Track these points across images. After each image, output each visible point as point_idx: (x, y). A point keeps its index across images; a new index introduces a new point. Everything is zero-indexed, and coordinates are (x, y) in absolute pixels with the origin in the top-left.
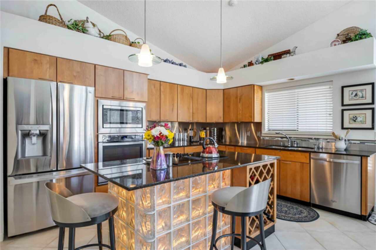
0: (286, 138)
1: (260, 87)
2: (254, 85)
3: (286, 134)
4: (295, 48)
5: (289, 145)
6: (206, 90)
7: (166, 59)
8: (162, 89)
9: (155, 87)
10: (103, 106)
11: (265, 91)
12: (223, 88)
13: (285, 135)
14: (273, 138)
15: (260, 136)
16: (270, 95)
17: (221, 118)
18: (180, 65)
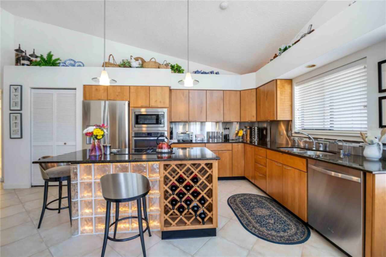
0: (309, 138)
1: (290, 81)
2: (276, 80)
3: (309, 134)
4: (311, 26)
5: (314, 147)
6: (240, 91)
7: (196, 70)
8: (191, 96)
9: (183, 95)
10: (135, 113)
11: (295, 84)
12: (255, 87)
13: (307, 135)
14: (301, 138)
15: (290, 136)
16: (300, 88)
17: (254, 117)
18: (212, 73)
